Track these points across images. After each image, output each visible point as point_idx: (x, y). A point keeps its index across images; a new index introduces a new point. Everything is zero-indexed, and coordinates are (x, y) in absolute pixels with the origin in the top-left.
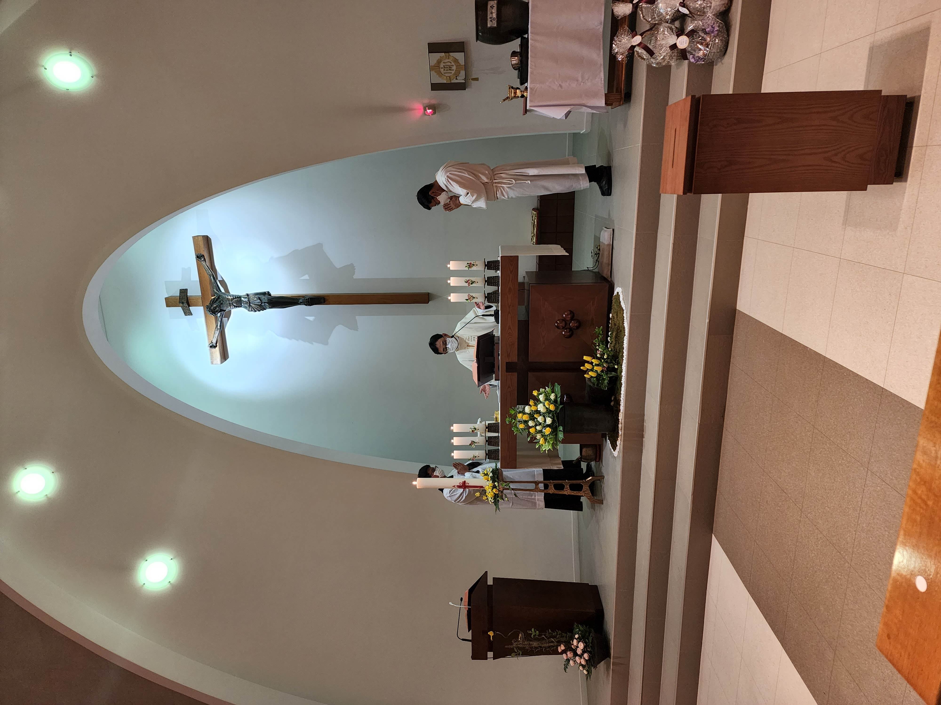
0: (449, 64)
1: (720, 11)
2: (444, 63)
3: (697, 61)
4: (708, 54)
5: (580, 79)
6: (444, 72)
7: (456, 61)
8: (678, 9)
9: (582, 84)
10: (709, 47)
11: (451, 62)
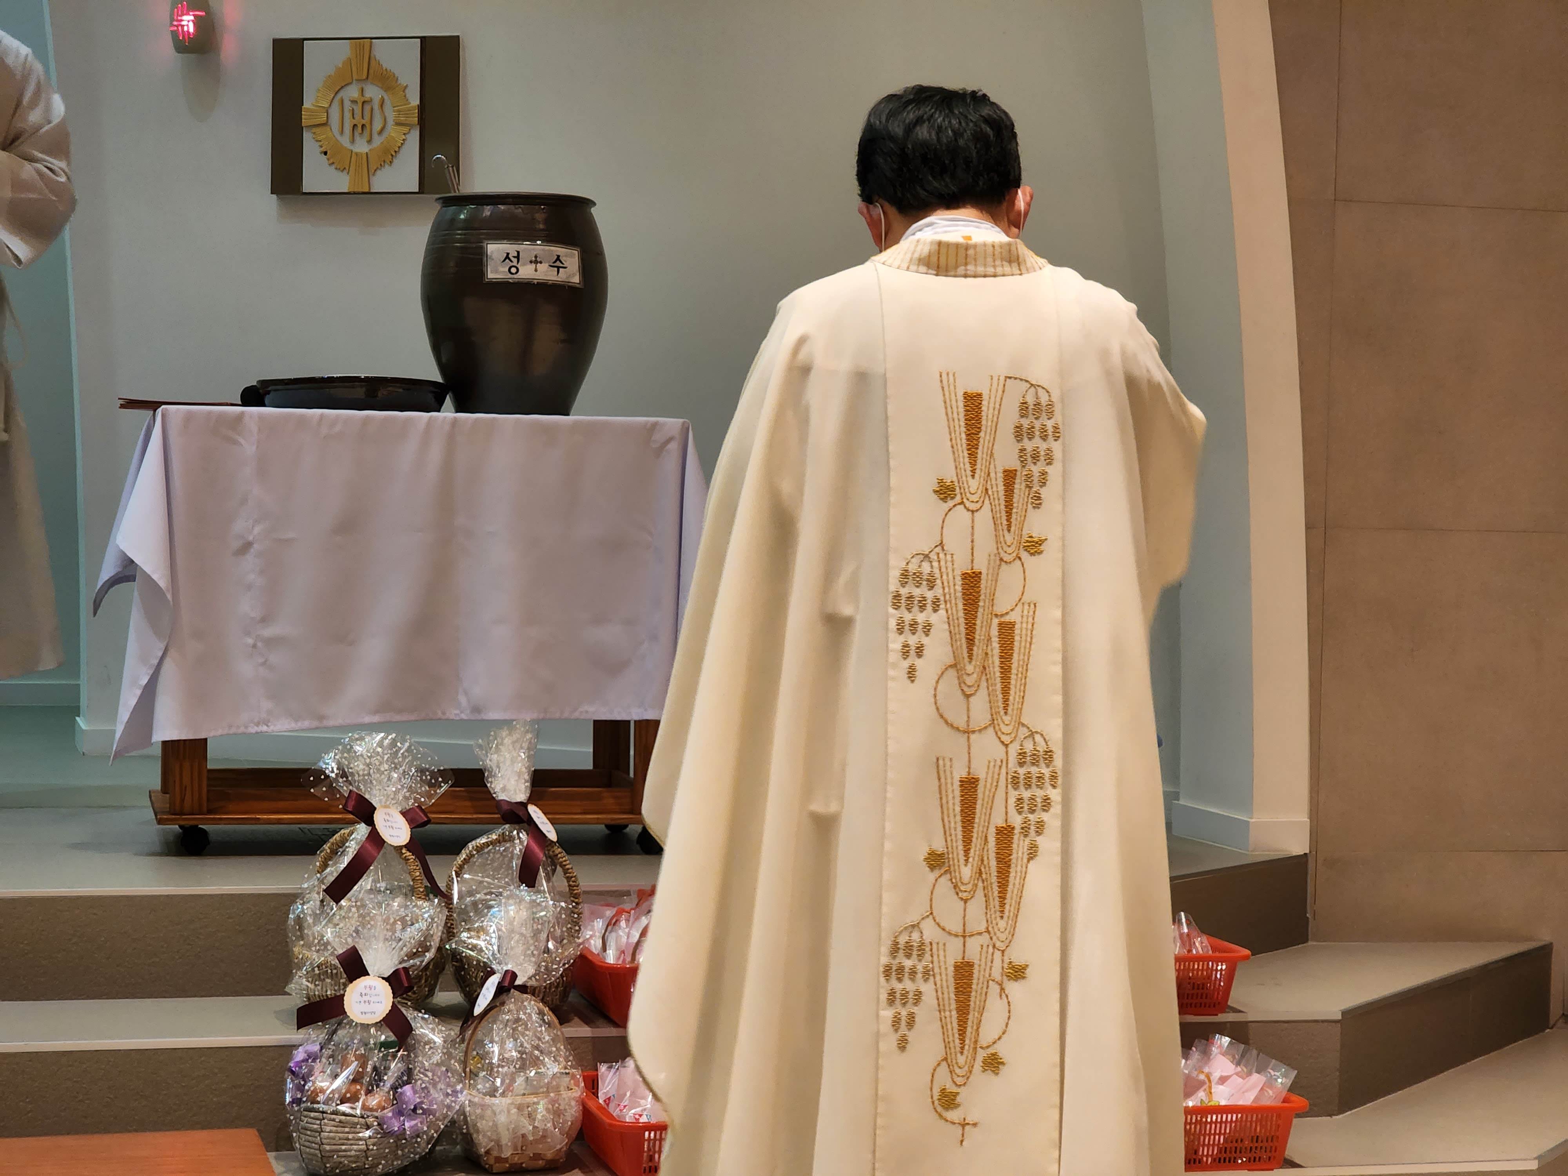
0: (377, 125)
1: (475, 1136)
2: (382, 103)
3: (293, 1073)
4: (315, 1106)
5: (268, 632)
6: (347, 104)
7: (389, 155)
8: (493, 972)
9: (250, 641)
10: (344, 1108)
11: (385, 134)
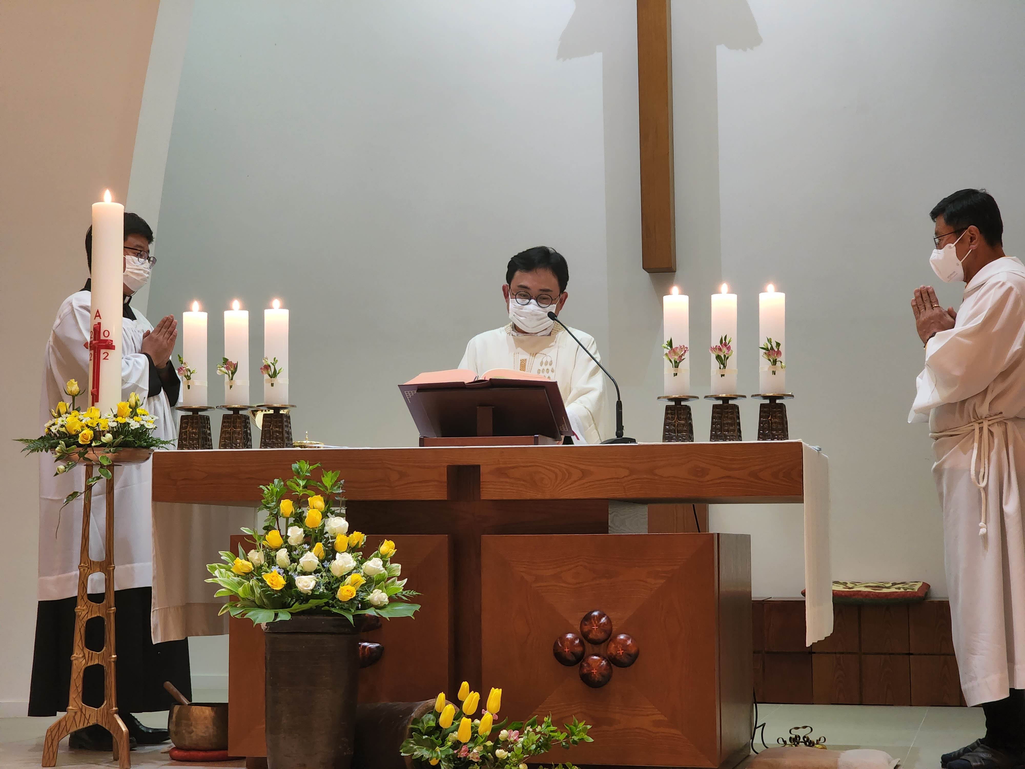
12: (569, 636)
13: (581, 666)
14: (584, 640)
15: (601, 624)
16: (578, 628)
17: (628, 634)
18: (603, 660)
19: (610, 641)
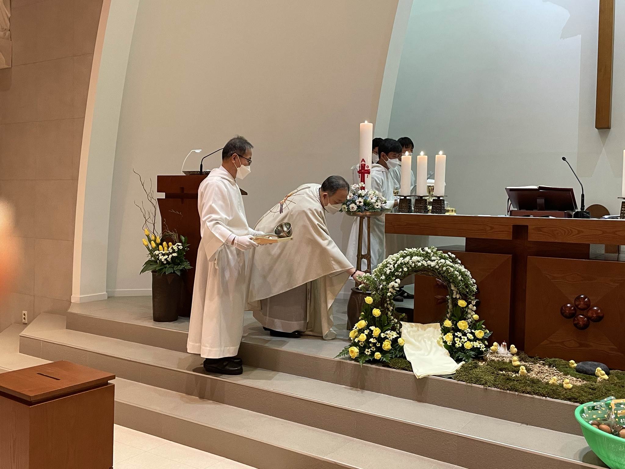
12: (569, 305)
13: (574, 320)
14: (576, 308)
15: (585, 301)
16: (573, 302)
17: (599, 307)
18: (585, 318)
19: (589, 309)
